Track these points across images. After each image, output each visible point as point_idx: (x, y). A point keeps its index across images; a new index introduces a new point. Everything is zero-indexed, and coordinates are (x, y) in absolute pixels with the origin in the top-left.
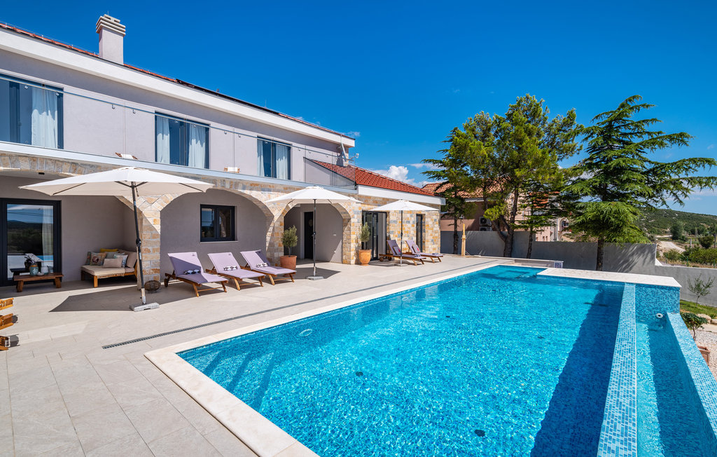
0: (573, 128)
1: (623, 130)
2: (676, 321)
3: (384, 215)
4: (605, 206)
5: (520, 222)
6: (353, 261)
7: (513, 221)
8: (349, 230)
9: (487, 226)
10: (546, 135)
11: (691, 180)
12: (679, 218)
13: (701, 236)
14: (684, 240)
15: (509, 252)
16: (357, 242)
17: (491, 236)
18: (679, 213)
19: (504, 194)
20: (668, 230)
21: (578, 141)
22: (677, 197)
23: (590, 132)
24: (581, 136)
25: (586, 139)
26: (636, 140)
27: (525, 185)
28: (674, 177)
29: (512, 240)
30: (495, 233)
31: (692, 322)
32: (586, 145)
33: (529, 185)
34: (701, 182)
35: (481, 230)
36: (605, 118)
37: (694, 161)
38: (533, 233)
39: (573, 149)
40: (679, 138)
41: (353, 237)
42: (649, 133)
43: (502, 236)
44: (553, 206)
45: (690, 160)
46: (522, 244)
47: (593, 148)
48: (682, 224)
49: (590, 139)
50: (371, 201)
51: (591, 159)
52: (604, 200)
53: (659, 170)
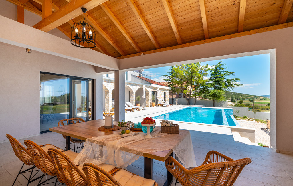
0: (207, 68)
1: (219, 70)
2: (232, 117)
3: (156, 92)
4: (216, 91)
5: (192, 95)
6: (150, 106)
7: (190, 94)
8: (149, 97)
9: (181, 96)
10: (200, 70)
11: (235, 84)
12: (233, 94)
13: (240, 100)
14: (235, 101)
15: (189, 103)
16: (150, 100)
17: (183, 99)
18: (233, 93)
19: (186, 86)
20: (230, 98)
21: (208, 72)
22: (232, 88)
23: (211, 70)
24: (209, 71)
25: (210, 72)
26: (222, 73)
27: (194, 84)
28: (232, 83)
29: (190, 100)
30: (185, 98)
31: (236, 117)
32: (210, 73)
33: (195, 84)
34: (237, 85)
35: (180, 97)
36: (214, 67)
37: (236, 79)
38: (196, 98)
39: (207, 75)
40: (233, 73)
41: (150, 99)
42: (226, 72)
43: (187, 99)
44: (201, 90)
45: (235, 79)
46: (193, 101)
47: (212, 75)
48: (234, 96)
49: (211, 72)
50: (154, 88)
51: (212, 77)
52: (215, 89)
53: (228, 81)
